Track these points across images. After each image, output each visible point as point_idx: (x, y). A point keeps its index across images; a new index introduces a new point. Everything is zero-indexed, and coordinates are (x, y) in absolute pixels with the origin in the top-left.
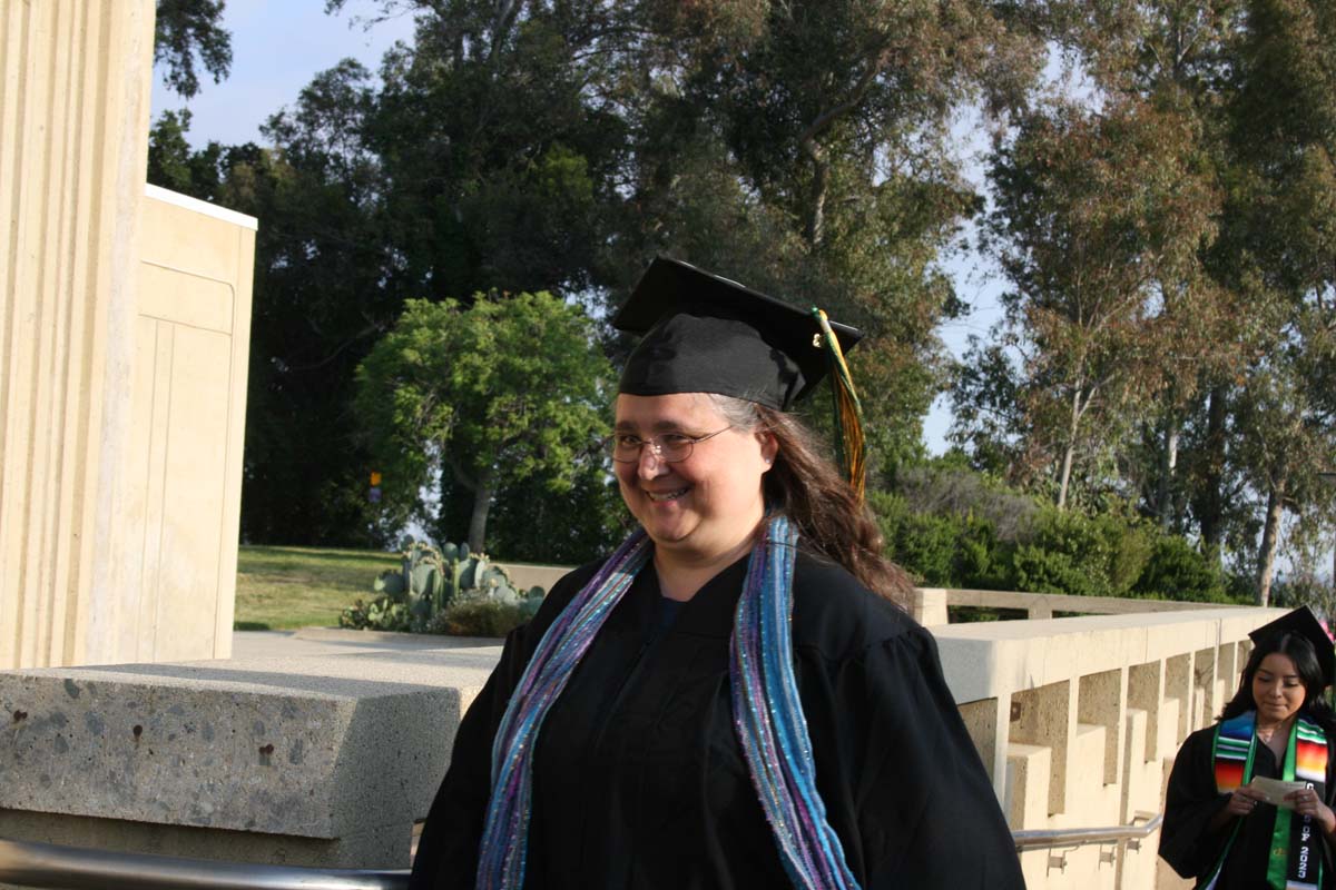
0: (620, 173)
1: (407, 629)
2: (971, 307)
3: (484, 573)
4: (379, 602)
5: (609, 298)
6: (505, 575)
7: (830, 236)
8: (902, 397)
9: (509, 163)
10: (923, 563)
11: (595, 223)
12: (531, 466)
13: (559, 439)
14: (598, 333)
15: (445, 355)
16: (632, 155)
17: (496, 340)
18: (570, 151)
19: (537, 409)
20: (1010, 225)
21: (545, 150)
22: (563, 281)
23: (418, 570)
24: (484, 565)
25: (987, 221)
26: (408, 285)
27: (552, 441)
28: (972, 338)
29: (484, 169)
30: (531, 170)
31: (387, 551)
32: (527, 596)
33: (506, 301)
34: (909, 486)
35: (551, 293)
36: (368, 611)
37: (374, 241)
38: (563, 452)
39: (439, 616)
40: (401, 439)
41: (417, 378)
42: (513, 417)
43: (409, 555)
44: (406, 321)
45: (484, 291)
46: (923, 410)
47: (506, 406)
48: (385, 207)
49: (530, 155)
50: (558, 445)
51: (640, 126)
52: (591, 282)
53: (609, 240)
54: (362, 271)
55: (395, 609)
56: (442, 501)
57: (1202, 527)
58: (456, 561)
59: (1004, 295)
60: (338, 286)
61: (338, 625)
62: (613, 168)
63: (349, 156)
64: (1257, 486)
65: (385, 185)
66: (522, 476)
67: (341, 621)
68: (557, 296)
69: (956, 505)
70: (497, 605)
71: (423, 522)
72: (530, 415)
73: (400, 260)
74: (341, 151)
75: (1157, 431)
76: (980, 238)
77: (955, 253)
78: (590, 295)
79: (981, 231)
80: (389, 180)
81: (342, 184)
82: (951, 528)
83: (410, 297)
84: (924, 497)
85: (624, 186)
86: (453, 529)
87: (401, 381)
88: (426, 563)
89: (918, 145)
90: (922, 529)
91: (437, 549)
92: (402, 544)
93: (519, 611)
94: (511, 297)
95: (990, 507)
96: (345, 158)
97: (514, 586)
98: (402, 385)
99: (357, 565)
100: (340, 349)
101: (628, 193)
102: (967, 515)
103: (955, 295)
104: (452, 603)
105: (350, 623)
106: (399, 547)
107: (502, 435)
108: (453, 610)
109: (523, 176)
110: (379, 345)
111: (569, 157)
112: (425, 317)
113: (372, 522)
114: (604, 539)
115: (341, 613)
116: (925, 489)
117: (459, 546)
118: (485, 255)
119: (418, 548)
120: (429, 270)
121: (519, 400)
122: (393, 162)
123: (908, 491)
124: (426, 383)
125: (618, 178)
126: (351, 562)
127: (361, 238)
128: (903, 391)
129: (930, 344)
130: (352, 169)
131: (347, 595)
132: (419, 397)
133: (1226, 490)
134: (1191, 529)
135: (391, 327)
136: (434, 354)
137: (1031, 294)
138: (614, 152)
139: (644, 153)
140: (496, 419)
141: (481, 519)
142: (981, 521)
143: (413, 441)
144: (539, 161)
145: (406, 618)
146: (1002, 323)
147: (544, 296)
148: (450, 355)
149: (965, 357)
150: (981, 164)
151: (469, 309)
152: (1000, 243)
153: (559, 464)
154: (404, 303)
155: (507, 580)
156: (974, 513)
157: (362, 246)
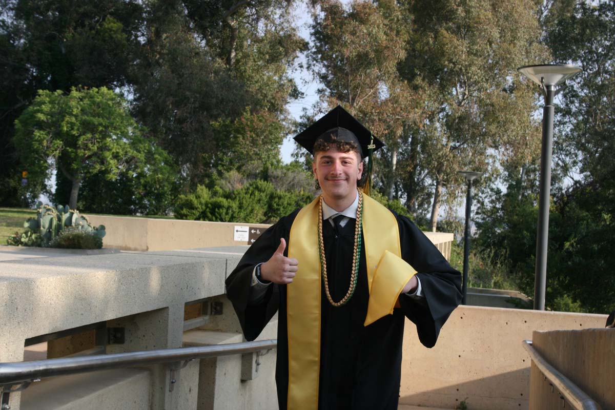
0: (140, 31)
1: (39, 246)
2: (305, 94)
3: (76, 219)
4: (26, 233)
5: (134, 90)
6: (86, 220)
7: (238, 61)
8: (270, 137)
9: (87, 26)
10: (281, 213)
11: (128, 54)
12: (98, 169)
13: (111, 156)
14: (130, 107)
15: (57, 116)
16: (145, 23)
17: (81, 110)
18: (115, 20)
19: (101, 142)
20: (321, 57)
21: (104, 20)
22: (114, 82)
23: (44, 218)
24: (76, 215)
25: (311, 56)
26: (39, 83)
27: (108, 157)
28: (304, 109)
29: (75, 29)
30: (97, 29)
31: (31, 208)
32: (97, 229)
33: (86, 91)
34: (274, 178)
35: (107, 87)
36: (21, 237)
37: (22, 63)
38: (113, 162)
39: (55, 239)
40: (36, 156)
41: (43, 127)
42: (90, 145)
43: (40, 210)
44: (39, 100)
45: (76, 86)
46: (280, 142)
47: (86, 140)
48: (28, 46)
49: (98, 21)
50: (111, 159)
51: (148, 9)
52: (127, 83)
53: (135, 63)
54: (17, 77)
55: (34, 236)
56: (57, 185)
57: (408, 196)
58: (63, 213)
59: (318, 90)
60: (5, 83)
61: (6, 244)
62: (137, 29)
63: (10, 21)
64: (432, 177)
65: (28, 36)
66: (94, 173)
67: (8, 242)
68: (110, 88)
69: (295, 186)
70: (82, 234)
71: (48, 195)
72: (98, 145)
73: (34, 71)
74: (5, 18)
75: (387, 152)
76: (308, 64)
77: (296, 70)
78: (125, 89)
79: (308, 60)
80: (29, 33)
81: (7, 34)
82: (293, 197)
83: (39, 89)
84: (281, 183)
85: (142, 37)
86: (62, 198)
87: (36, 129)
88: (49, 214)
89: (278, 19)
90: (280, 198)
91: (54, 208)
92: (37, 205)
93: (93, 236)
94: (88, 89)
95: (311, 187)
96: (8, 22)
97: (91, 225)
98: (36, 131)
99: (16, 215)
100: (6, 113)
101: (144, 41)
102: (301, 191)
103: (297, 89)
104: (61, 233)
105: (13, 243)
106: (36, 207)
107: (85, 154)
108: (61, 236)
109: (93, 32)
110: (25, 111)
111: (114, 23)
112: (48, 99)
113: (23, 195)
114: (134, 203)
115: (8, 238)
116: (281, 179)
117: (64, 207)
118: (75, 68)
119: (45, 208)
120: (48, 76)
121: (92, 138)
122: (31, 25)
123: (273, 180)
124: (48, 130)
125: (139, 34)
126: (13, 214)
127: (17, 61)
128: (271, 134)
129: (284, 112)
130: (11, 27)
131: (11, 229)
132: (46, 136)
133: (418, 179)
134: (403, 197)
135: (31, 103)
136: (52, 116)
137: (331, 89)
138: (137, 21)
139: (151, 22)
140: (81, 146)
141: (75, 193)
142: (307, 194)
143: (41, 156)
144: (101, 25)
145: (39, 240)
146: (318, 103)
147: (104, 89)
148: (60, 116)
149: (301, 118)
150: (308, 29)
151: (68, 95)
152: (317, 66)
153: (112, 167)
154: (37, 92)
155: (87, 222)
156: (304, 190)
157: (17, 64)
